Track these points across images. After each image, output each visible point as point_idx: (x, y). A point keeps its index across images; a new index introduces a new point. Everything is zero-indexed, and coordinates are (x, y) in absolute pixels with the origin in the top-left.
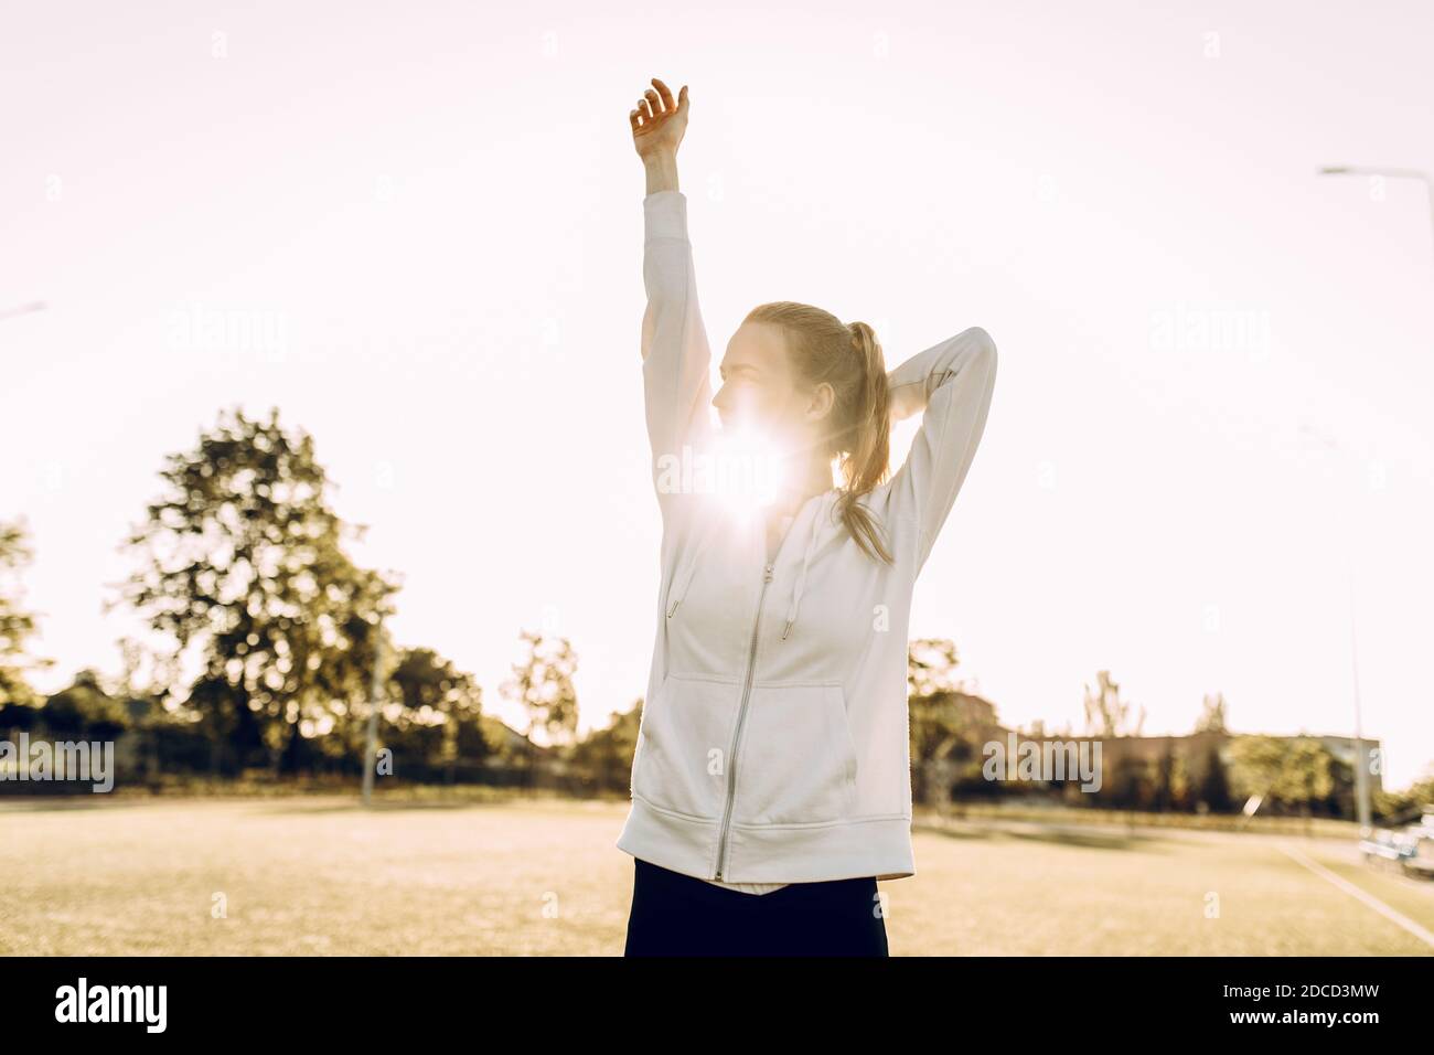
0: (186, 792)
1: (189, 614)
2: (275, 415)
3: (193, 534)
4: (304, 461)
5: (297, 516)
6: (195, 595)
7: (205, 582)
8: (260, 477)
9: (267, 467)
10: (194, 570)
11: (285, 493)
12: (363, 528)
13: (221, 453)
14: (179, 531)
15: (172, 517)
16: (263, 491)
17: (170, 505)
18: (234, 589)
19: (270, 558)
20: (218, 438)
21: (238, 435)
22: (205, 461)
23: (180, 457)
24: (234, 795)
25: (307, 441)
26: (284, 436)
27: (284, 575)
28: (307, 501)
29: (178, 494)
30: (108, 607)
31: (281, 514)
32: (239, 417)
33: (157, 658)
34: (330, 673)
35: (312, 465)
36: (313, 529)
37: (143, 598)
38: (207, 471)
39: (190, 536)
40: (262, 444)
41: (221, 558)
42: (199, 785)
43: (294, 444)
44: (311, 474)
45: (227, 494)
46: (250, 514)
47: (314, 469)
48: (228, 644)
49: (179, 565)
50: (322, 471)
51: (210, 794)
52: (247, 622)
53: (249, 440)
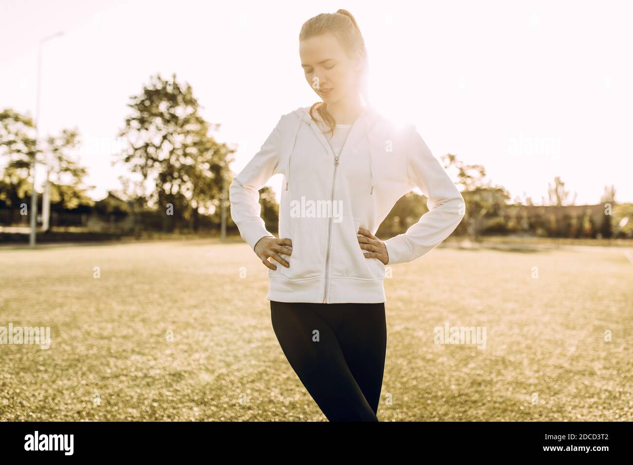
0: (150, 238)
1: (146, 165)
2: (174, 77)
3: (145, 130)
4: (188, 97)
5: (186, 121)
6: (149, 157)
7: (151, 150)
8: (169, 105)
9: (172, 99)
10: (147, 145)
11: (181, 111)
12: (218, 125)
13: (153, 95)
14: (139, 130)
15: (135, 124)
16: (172, 111)
17: (134, 119)
18: (163, 155)
19: (178, 139)
20: (151, 88)
21: (159, 87)
22: (146, 99)
23: (136, 97)
24: (169, 239)
25: (189, 88)
26: (179, 86)
27: (185, 146)
28: (191, 114)
29: (136, 114)
30: (113, 164)
31: (180, 122)
32: (159, 78)
33: (136, 184)
34: (206, 188)
35: (191, 98)
36: (192, 127)
37: (128, 159)
38: (147, 103)
39: (143, 132)
40: (170, 89)
41: (157, 141)
42: (156, 235)
43: (183, 89)
44: (191, 102)
45: (157, 113)
46: (167, 122)
47: (193, 100)
48: (164, 177)
49: (140, 144)
50: (196, 101)
51: (160, 239)
52: (171, 168)
53: (164, 88)
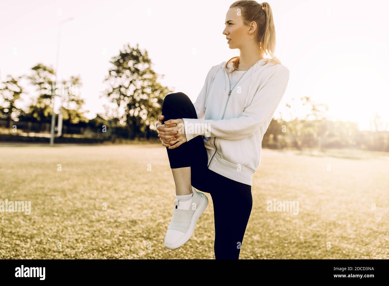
0: (121, 143)
1: (120, 98)
2: (138, 45)
3: (119, 78)
4: (146, 58)
5: (144, 73)
6: (121, 94)
7: (123, 90)
8: (135, 63)
9: (136, 59)
10: (120, 87)
11: (141, 67)
12: (163, 75)
13: (124, 56)
14: (116, 77)
15: (114, 73)
16: (136, 66)
17: (113, 70)
18: (130, 93)
19: (139, 84)
20: (124, 52)
21: (129, 51)
22: (121, 59)
23: (115, 58)
24: (132, 144)
25: (146, 52)
26: (140, 51)
27: (143, 88)
28: (147, 69)
29: (115, 68)
30: (100, 97)
31: (140, 73)
32: (129, 46)
33: (113, 110)
34: (155, 114)
35: (148, 59)
36: (148, 76)
37: (109, 94)
38: (121, 61)
39: (118, 78)
40: (135, 53)
41: (126, 84)
42: (124, 141)
43: (143, 53)
44: (147, 61)
45: (127, 67)
46: (133, 73)
47: (148, 60)
48: (131, 106)
49: (117, 86)
50: (150, 60)
51: (127, 143)
52: (134, 100)
53: (132, 53)
